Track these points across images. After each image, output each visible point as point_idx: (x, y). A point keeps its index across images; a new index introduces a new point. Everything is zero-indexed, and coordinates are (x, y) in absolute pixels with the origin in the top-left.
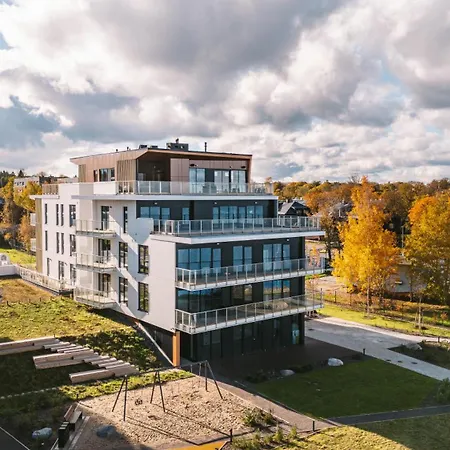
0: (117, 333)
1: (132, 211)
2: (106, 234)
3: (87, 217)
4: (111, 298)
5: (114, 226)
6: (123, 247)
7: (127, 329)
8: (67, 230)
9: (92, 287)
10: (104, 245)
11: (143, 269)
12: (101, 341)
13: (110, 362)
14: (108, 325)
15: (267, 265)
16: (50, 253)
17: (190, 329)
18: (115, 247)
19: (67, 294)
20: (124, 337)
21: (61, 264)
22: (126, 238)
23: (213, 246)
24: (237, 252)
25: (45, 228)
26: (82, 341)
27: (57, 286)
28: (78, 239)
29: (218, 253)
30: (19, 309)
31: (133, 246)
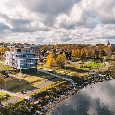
0: (14, 70)
1: (16, 56)
2: (13, 58)
3: (11, 56)
4: (14, 66)
5: (14, 58)
6: (15, 60)
7: (15, 69)
8: (8, 58)
9: (11, 65)
10: (13, 60)
11: (17, 63)
12: (12, 71)
13: (13, 72)
14: (13, 69)
15: (32, 62)
16: (6, 61)
17: (21, 69)
18: (14, 60)
19: (8, 66)
20: (15, 70)
21: (8, 62)
22: (15, 59)
23: (25, 60)
24: (28, 61)
25: (5, 57)
26: (10, 70)
27: (7, 65)
28: (10, 59)
29: (25, 61)
30: (2, 68)
31: (16, 60)
